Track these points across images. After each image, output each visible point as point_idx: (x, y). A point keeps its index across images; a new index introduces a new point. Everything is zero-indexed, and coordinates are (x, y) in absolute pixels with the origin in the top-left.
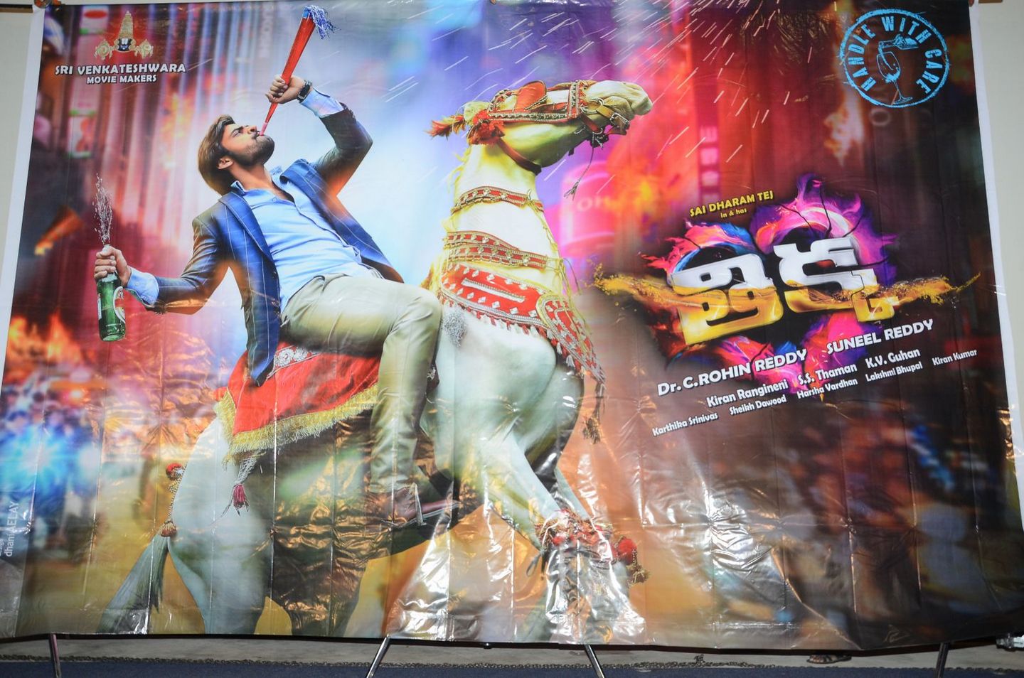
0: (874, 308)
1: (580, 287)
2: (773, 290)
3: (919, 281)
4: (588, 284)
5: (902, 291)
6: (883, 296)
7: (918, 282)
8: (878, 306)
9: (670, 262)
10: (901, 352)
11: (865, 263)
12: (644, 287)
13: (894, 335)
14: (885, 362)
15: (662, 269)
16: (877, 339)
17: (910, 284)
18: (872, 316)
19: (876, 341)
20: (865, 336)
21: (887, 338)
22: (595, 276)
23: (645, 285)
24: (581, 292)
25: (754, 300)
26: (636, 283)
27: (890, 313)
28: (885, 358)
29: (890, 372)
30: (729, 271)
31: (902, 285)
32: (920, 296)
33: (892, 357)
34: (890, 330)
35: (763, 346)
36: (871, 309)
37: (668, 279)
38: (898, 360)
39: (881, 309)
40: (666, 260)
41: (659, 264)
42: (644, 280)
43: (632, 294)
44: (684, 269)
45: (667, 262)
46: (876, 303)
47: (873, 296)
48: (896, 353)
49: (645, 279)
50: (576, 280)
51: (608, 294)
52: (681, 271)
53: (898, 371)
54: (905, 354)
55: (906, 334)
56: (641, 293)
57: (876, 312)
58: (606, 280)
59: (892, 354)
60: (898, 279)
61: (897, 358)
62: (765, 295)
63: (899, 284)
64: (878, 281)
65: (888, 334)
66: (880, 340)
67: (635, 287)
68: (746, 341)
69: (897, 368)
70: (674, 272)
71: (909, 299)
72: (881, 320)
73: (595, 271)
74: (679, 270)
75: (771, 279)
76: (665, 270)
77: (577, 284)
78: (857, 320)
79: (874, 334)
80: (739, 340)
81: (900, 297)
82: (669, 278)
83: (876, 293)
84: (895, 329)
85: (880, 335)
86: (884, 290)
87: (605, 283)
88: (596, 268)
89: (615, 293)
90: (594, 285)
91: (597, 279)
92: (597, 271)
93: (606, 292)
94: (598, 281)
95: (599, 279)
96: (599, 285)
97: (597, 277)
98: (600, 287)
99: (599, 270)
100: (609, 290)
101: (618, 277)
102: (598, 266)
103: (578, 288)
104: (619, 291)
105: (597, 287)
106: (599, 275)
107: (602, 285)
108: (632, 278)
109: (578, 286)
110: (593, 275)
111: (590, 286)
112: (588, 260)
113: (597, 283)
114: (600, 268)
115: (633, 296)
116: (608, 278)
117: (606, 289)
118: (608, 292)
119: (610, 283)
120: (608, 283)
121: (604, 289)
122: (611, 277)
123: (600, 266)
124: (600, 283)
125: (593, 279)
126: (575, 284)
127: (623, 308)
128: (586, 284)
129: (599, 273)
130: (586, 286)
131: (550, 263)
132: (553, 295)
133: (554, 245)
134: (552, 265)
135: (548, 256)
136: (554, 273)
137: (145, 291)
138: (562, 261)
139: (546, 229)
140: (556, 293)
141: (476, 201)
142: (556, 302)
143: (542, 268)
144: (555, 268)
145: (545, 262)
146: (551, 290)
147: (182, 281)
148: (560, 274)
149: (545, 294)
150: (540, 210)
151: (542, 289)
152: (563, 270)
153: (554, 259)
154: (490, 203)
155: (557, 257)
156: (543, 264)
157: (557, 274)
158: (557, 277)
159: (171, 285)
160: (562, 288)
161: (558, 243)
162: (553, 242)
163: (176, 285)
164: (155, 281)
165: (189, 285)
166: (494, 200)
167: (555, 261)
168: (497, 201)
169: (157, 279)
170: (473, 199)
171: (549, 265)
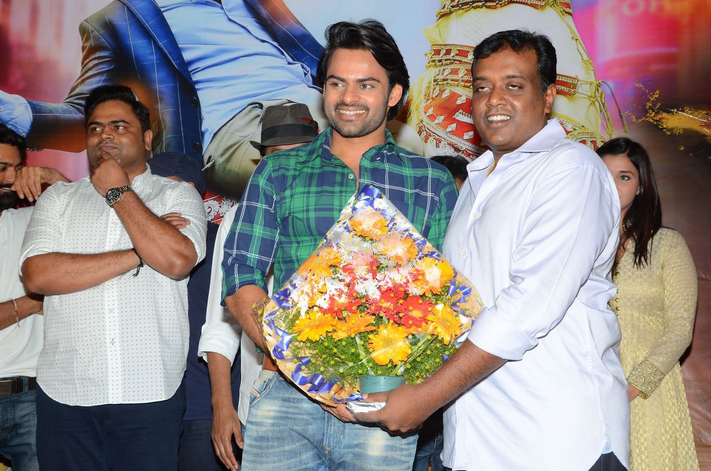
1: (625, 123)
4: (637, 118)
22: (647, 107)
24: (627, 128)
43: (704, 136)
50: (620, 112)
51: (668, 133)
58: (665, 115)
67: (708, 126)
73: (649, 100)
77: (621, 117)
87: (663, 118)
88: (650, 95)
89: (679, 133)
90: (647, 119)
91: (651, 111)
92: (652, 99)
93: (664, 130)
94: (653, 114)
95: (655, 112)
96: (654, 120)
97: (650, 108)
98: (656, 123)
99: (656, 98)
100: (669, 128)
101: (683, 111)
102: (654, 94)
103: (623, 124)
104: (685, 130)
105: (651, 122)
106: (654, 105)
107: (659, 121)
108: (704, 112)
109: (622, 121)
110: (646, 105)
111: (640, 121)
112: (637, 85)
113: (652, 118)
114: (657, 96)
115: (706, 138)
116: (668, 112)
117: (665, 126)
118: (668, 130)
119: (670, 119)
120: (668, 119)
121: (662, 126)
122: (673, 110)
123: (656, 95)
124: (656, 118)
125: (646, 112)
126: (619, 117)
127: (691, 154)
128: (634, 117)
129: (654, 103)
130: (634, 120)
131: (582, 88)
132: (586, 131)
133: (588, 63)
134: (584, 89)
135: (580, 78)
136: (587, 102)
137: (13, 119)
138: (599, 85)
139: (576, 40)
140: (591, 130)
141: (475, 5)
142: (591, 141)
143: (570, 94)
144: (589, 94)
145: (574, 86)
146: (584, 125)
147: (65, 107)
148: (597, 103)
149: (575, 130)
150: (567, 13)
151: (571, 124)
152: (601, 97)
153: (587, 83)
154: (496, 8)
155: (593, 79)
156: (572, 88)
157: (593, 103)
158: (592, 107)
159: (51, 112)
160: (600, 122)
161: (593, 60)
162: (586, 57)
163: (57, 111)
164: (27, 106)
165: (75, 112)
166: (500, 4)
167: (589, 85)
168: (505, 5)
169: (30, 103)
170: (471, 2)
171: (580, 90)
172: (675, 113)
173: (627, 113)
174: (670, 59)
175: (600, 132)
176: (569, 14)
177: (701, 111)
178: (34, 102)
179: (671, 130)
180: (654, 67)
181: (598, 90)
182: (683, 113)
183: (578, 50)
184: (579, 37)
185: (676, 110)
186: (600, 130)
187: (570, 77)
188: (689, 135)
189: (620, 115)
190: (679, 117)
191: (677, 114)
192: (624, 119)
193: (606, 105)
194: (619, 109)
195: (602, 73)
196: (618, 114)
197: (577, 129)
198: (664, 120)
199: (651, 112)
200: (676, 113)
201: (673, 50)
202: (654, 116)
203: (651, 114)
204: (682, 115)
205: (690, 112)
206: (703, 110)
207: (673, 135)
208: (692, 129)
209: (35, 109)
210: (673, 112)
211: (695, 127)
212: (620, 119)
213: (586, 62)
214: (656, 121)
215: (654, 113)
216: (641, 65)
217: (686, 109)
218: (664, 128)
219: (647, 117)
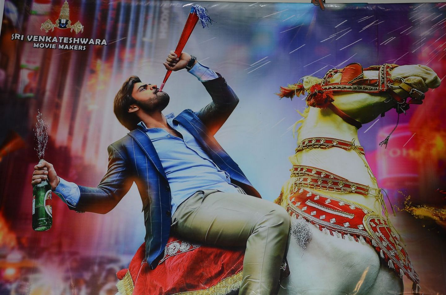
1: (394, 211)
12: (444, 215)
22: (405, 203)
23: (444, 213)
24: (395, 214)
26: (437, 211)
43: (435, 220)
49: (444, 209)
50: (391, 205)
51: (416, 218)
58: (414, 208)
67: (436, 215)
73: (406, 200)
77: (392, 208)
87: (413, 210)
88: (406, 198)
89: (422, 218)
92: (407, 200)
93: (414, 216)
95: (409, 206)
96: (409, 210)
97: (406, 204)
98: (410, 212)
99: (409, 199)
100: (417, 215)
101: (423, 207)
102: (408, 197)
103: (393, 211)
104: (425, 217)
105: (407, 212)
107: (411, 211)
108: (434, 208)
109: (393, 209)
110: (404, 202)
111: (402, 210)
112: (399, 192)
113: (407, 209)
114: (409, 198)
115: (436, 222)
116: (416, 207)
117: (415, 214)
118: (417, 216)
120: (416, 210)
121: (413, 214)
122: (418, 206)
124: (410, 210)
125: (405, 206)
126: (391, 207)
127: (428, 230)
128: (398, 208)
129: (408, 202)
130: (399, 210)
131: (371, 192)
132: (375, 214)
133: (374, 179)
134: (372, 193)
135: (370, 186)
136: (374, 199)
137: (69, 195)
138: (380, 191)
139: (367, 167)
140: (377, 214)
141: (315, 146)
142: (377, 220)
143: (365, 195)
144: (375, 195)
145: (368, 190)
146: (374, 211)
147: (99, 190)
148: (379, 200)
149: (369, 213)
150: (362, 153)
151: (367, 210)
152: (381, 197)
153: (374, 189)
154: (325, 149)
155: (376, 187)
156: (366, 192)
157: (377, 200)
158: (377, 202)
159: (90, 192)
160: (381, 210)
161: (376, 178)
162: (372, 176)
163: (94, 192)
164: (77, 189)
165: (103, 193)
166: (328, 147)
167: (375, 190)
168: (330, 147)
169: (80, 188)
170: (313, 145)
171: (370, 193)
172: (419, 208)
173: (395, 206)
174: (414, 180)
175: (381, 215)
176: (363, 154)
178: (82, 187)
179: (418, 216)
180: (407, 184)
181: (380, 193)
183: (368, 172)
184: (368, 166)
186: (381, 214)
187: (365, 186)
188: (427, 219)
189: (392, 207)
190: (421, 210)
192: (394, 209)
193: (384, 201)
195: (381, 184)
196: (390, 206)
197: (370, 212)
198: (414, 211)
201: (416, 176)
202: (409, 208)
203: (407, 207)
204: (423, 209)
205: (426, 208)
206: (433, 207)
207: (419, 219)
208: (428, 216)
209: (82, 190)
211: (430, 215)
213: (373, 178)
214: (410, 211)
216: (400, 182)
217: (425, 206)
218: (415, 215)
219: (405, 209)
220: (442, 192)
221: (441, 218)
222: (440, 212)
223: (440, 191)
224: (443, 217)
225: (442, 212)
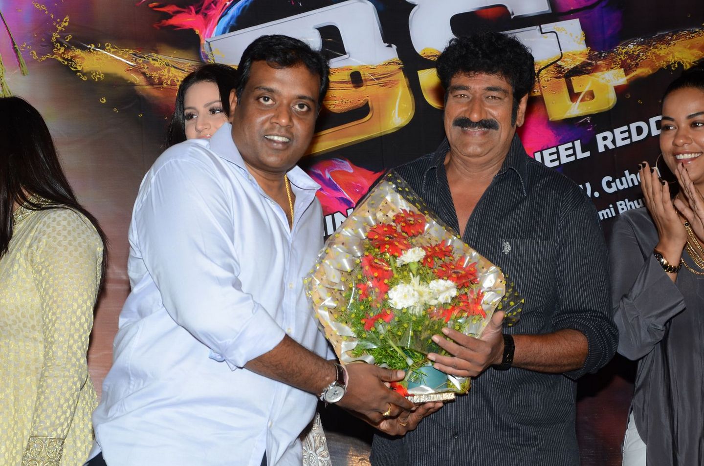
0: (578, 94)
1: (22, 60)
2: (397, 67)
3: (664, 36)
4: (40, 54)
5: (631, 57)
6: (596, 69)
7: (662, 40)
8: (585, 89)
9: (205, 15)
10: (627, 172)
11: (565, 9)
12: (156, 69)
13: (614, 142)
14: (597, 194)
15: (192, 31)
16: (583, 151)
17: (647, 44)
18: (575, 110)
19: (580, 155)
20: (562, 148)
21: (601, 149)
22: (54, 39)
23: (157, 64)
24: (25, 68)
25: (363, 88)
26: (141, 61)
27: (607, 100)
28: (597, 187)
29: (604, 212)
30: (317, 33)
31: (631, 46)
32: (663, 64)
33: (609, 184)
34: (608, 134)
35: (378, 175)
36: (573, 96)
37: (202, 50)
38: (621, 188)
39: (591, 95)
40: (197, 13)
41: (186, 20)
42: (155, 56)
43: (133, 84)
44: (233, 28)
45: (200, 16)
46: (582, 84)
47: (578, 71)
48: (618, 175)
49: (157, 52)
50: (14, 44)
51: (84, 79)
52: (227, 34)
53: (620, 208)
54: (633, 176)
55: (636, 138)
56: (150, 80)
57: (582, 100)
58: (78, 52)
59: (609, 178)
60: (623, 37)
61: (619, 185)
62: (383, 79)
63: (626, 45)
64: (588, 42)
65: (604, 141)
66: (588, 154)
67: (136, 70)
68: (348, 167)
69: (618, 203)
70: (213, 35)
71: (642, 71)
72: (590, 115)
73: (55, 30)
74: (224, 32)
75: (394, 47)
76: (197, 32)
77: (16, 51)
78: (546, 117)
79: (578, 143)
80: (334, 166)
81: (627, 69)
82: (204, 49)
83: (584, 65)
84: (617, 131)
85: (589, 144)
86: (599, 58)
87: (75, 57)
88: (57, 23)
89: (99, 78)
90: (54, 57)
91: (59, 44)
92: (60, 28)
93: (79, 74)
94: (62, 50)
95: (64, 46)
96: (64, 58)
97: (58, 41)
98: (66, 63)
99: (64, 27)
100: (85, 71)
101: (103, 48)
102: (61, 21)
103: (19, 61)
104: (106, 75)
105: (59, 62)
106: (63, 37)
107: (71, 60)
108: (131, 51)
109: (17, 57)
110: (52, 36)
111: (44, 59)
112: (38, 6)
113: (60, 55)
114: (66, 24)
115: (136, 88)
116: (83, 49)
117: (79, 69)
118: (84, 74)
119: (86, 58)
120: (83, 58)
121: (76, 68)
122: (89, 46)
123: (65, 22)
124: (66, 56)
125: (52, 46)
126: (13, 51)
127: (115, 110)
128: (35, 53)
129: (63, 34)
130: (36, 57)
172: (92, 50)
173: (24, 46)
177: (128, 50)
179: (88, 74)
182: (101, 51)
185: (93, 47)
188: (113, 83)
189: (14, 48)
190: (98, 56)
191: (95, 52)
192: (20, 54)
194: (12, 39)
196: (12, 47)
198: (77, 60)
199: (59, 47)
200: (94, 50)
202: (63, 53)
203: (59, 50)
204: (102, 54)
205: (112, 50)
206: (130, 49)
207: (90, 81)
208: (116, 74)
210: (90, 48)
211: (121, 72)
212: (15, 54)
214: (67, 60)
215: (63, 48)
217: (108, 46)
218: (78, 71)
219: (53, 54)
220: (155, 7)
221: (150, 77)
222: (148, 63)
223: (151, 5)
224: (154, 74)
225: (152, 62)
